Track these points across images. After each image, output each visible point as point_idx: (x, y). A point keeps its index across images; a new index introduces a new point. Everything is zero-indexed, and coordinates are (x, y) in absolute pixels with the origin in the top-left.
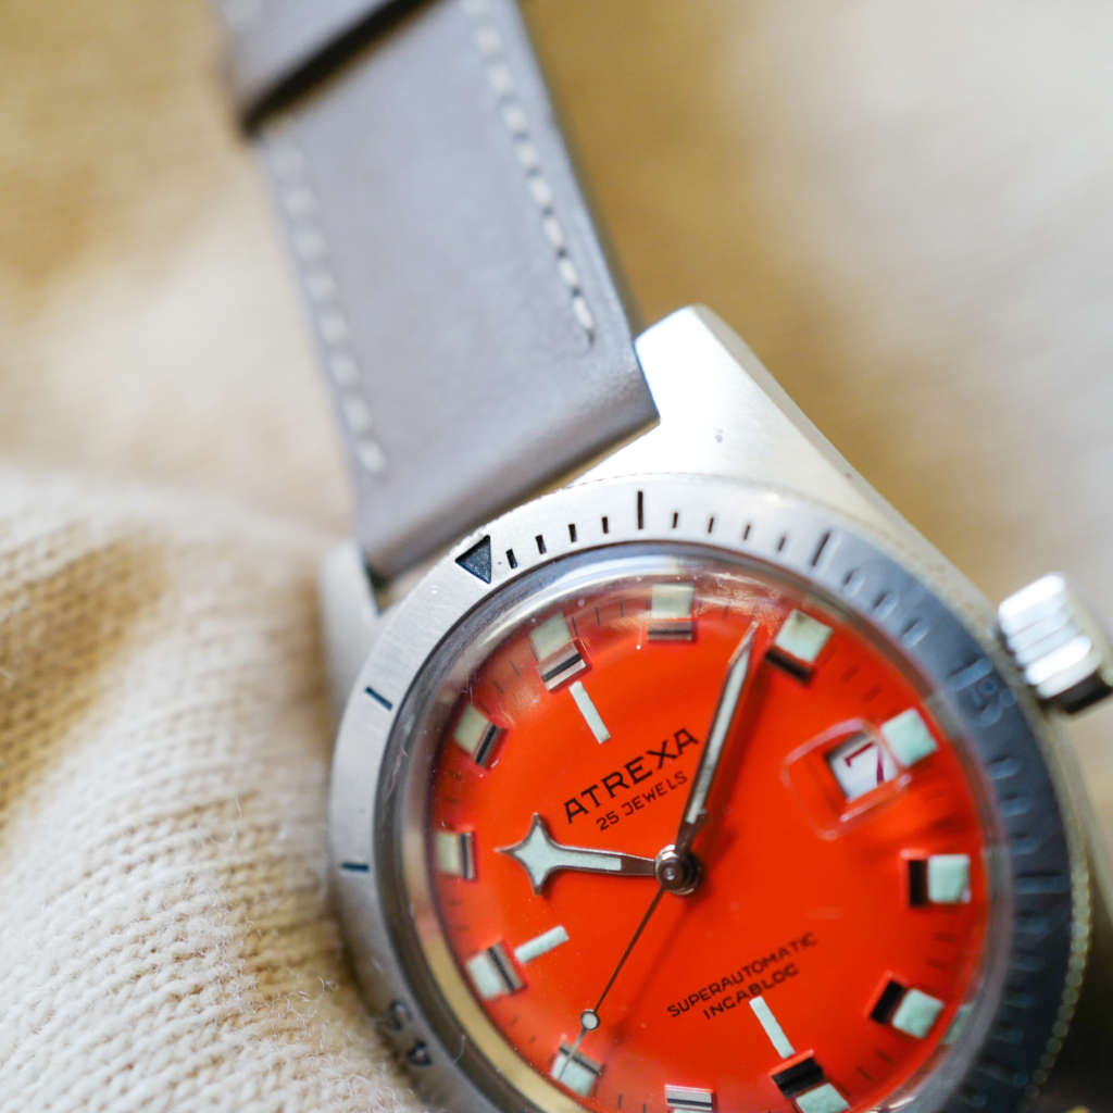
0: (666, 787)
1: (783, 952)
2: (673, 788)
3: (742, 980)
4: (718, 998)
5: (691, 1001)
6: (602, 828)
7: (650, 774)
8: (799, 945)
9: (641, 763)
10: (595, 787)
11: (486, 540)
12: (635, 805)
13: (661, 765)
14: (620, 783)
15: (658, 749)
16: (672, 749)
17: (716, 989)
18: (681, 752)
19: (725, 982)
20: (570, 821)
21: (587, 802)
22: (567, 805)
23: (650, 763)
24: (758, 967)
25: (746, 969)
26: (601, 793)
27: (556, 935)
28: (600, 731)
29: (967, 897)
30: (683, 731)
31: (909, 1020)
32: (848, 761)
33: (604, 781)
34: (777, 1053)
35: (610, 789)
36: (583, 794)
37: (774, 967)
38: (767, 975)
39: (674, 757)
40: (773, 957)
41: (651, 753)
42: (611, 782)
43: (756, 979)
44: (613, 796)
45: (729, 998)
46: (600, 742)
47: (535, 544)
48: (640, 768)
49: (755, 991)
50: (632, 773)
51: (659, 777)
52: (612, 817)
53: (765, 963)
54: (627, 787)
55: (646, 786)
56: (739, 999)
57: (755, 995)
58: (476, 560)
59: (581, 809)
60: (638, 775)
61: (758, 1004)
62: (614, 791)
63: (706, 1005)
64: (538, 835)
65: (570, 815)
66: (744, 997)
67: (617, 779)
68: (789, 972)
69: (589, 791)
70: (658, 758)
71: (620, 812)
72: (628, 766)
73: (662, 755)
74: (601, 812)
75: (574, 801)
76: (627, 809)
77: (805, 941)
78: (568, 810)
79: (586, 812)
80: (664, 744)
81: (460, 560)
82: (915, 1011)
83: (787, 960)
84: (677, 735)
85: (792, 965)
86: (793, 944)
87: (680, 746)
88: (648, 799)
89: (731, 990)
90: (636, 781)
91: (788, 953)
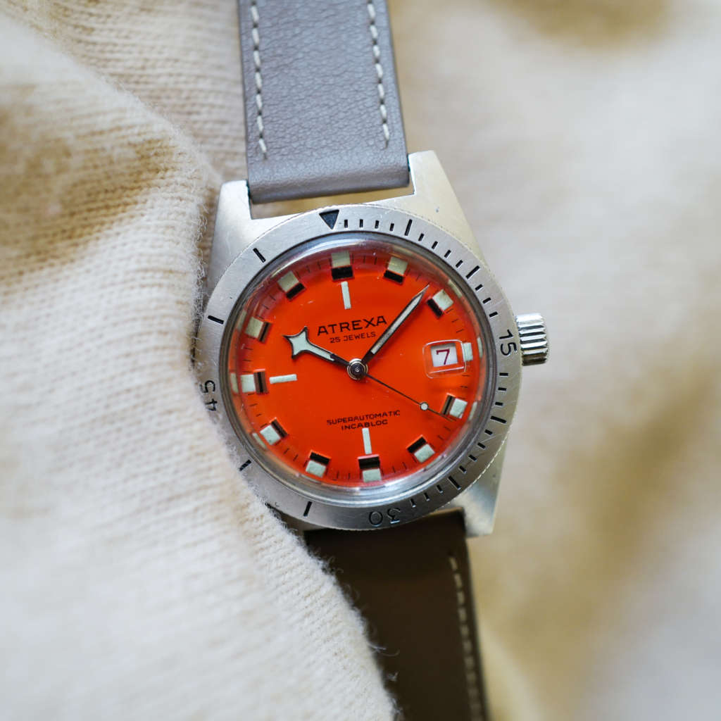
0: (366, 336)
1: (385, 414)
2: (368, 337)
3: (363, 419)
4: (350, 423)
5: (338, 421)
6: (332, 342)
7: (361, 328)
8: (392, 414)
9: (360, 323)
10: (335, 325)
11: (337, 211)
12: (350, 338)
13: (367, 327)
14: (347, 327)
15: (369, 320)
16: (375, 322)
17: (350, 419)
18: (377, 325)
19: (356, 418)
20: (319, 335)
21: (329, 329)
22: (320, 328)
23: (363, 324)
24: (372, 417)
25: (367, 416)
26: (337, 328)
27: (292, 377)
28: (347, 304)
29: (461, 417)
30: (382, 317)
31: (421, 454)
32: (438, 352)
33: (341, 324)
34: (364, 451)
35: (341, 328)
36: (329, 326)
37: (379, 419)
38: (374, 421)
39: (374, 325)
40: (380, 415)
41: (365, 320)
42: (343, 326)
43: (369, 421)
44: (342, 331)
45: (355, 425)
46: (346, 308)
47: (359, 222)
48: (358, 324)
49: (366, 425)
50: (354, 325)
51: (364, 331)
52: (338, 339)
53: (376, 416)
54: (349, 330)
55: (357, 333)
56: (359, 426)
57: (366, 427)
58: (329, 217)
59: (326, 331)
60: (356, 327)
61: (365, 431)
62: (343, 329)
63: (344, 424)
64: (303, 335)
65: (320, 332)
66: (361, 426)
67: (346, 325)
68: (383, 423)
69: (333, 326)
70: (367, 323)
71: (342, 339)
72: (353, 322)
73: (369, 323)
74: (334, 336)
75: (324, 327)
76: (346, 338)
77: (395, 413)
78: (319, 329)
79: (327, 333)
80: (372, 319)
81: (322, 215)
82: (424, 452)
83: (385, 418)
84: (379, 317)
85: (386, 420)
86: (390, 412)
87: (378, 322)
88: (356, 337)
89: (357, 422)
90: (354, 329)
91: (386, 415)
